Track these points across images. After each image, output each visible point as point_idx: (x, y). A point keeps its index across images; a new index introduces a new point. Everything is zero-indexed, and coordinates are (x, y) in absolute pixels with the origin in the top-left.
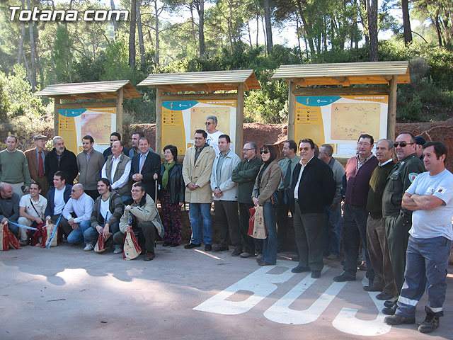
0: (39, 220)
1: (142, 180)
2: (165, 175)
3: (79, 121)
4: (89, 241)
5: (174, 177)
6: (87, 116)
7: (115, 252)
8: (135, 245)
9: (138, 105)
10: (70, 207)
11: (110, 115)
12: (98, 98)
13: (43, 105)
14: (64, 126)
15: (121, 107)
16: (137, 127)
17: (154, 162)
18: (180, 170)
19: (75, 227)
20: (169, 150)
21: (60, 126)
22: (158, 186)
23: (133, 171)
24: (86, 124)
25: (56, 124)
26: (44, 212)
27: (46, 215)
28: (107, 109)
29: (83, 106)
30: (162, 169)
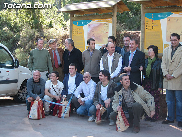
0: (58, 98)
1: (131, 71)
2: (148, 68)
3: (86, 29)
4: (91, 115)
5: (155, 69)
6: (92, 24)
7: (110, 124)
8: (125, 121)
9: (125, 19)
10: (80, 89)
11: (108, 24)
12: (99, 12)
13: (64, 21)
14: (76, 32)
15: (115, 18)
16: (126, 34)
17: (140, 58)
18: (160, 64)
19: (82, 104)
20: (151, 49)
21: (73, 32)
22: (142, 76)
23: (125, 64)
24: (91, 31)
25: (71, 31)
26: (61, 92)
27: (62, 94)
28: (106, 20)
29: (89, 18)
30: (146, 63)
